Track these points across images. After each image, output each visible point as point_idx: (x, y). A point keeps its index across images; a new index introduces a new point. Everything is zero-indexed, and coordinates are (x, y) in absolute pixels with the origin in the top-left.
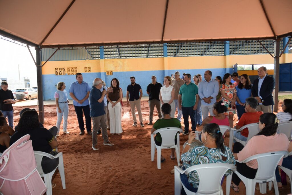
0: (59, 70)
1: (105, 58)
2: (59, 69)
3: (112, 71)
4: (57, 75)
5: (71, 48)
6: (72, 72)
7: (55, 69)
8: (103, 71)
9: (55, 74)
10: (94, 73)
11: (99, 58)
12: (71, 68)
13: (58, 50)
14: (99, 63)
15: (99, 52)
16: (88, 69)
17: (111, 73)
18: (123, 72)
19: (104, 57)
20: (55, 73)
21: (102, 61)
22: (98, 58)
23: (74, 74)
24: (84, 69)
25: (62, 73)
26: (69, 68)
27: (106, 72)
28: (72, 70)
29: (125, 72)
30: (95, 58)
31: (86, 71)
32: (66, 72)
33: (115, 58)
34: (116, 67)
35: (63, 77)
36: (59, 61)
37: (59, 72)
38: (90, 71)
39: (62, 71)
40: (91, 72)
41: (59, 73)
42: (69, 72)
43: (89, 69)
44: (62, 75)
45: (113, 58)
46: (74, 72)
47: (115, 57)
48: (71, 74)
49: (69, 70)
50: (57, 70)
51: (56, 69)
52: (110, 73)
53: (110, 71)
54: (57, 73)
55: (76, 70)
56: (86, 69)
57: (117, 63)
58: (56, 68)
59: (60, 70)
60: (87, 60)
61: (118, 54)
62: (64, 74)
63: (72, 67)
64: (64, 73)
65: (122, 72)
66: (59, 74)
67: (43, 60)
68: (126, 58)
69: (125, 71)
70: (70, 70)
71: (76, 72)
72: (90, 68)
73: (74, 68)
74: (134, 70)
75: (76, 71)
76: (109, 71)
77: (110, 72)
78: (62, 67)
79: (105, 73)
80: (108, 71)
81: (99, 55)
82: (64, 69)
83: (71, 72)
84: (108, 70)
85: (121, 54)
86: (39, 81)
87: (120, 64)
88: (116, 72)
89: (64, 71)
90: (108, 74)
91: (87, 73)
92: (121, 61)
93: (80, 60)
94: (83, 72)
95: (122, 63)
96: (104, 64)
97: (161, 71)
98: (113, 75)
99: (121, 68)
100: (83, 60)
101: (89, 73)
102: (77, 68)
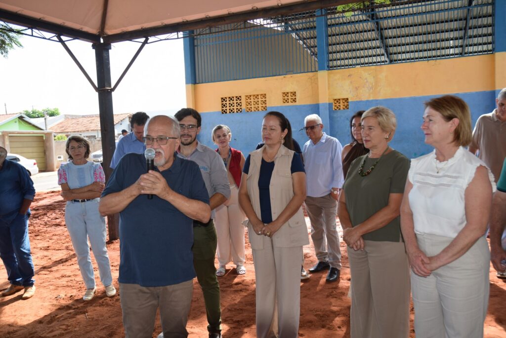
0: (228, 102)
2: (228, 99)
3: (348, 99)
4: (224, 112)
6: (256, 106)
7: (220, 100)
8: (324, 100)
9: (221, 110)
10: (304, 106)
12: (254, 95)
13: (146, 45)
14: (315, 83)
16: (290, 97)
17: (346, 104)
18: (377, 100)
19: (328, 66)
20: (220, 109)
21: (323, 75)
23: (260, 109)
24: (281, 97)
25: (235, 108)
26: (249, 97)
27: (332, 101)
28: (256, 100)
29: (380, 100)
31: (287, 101)
32: (244, 107)
34: (357, 89)
35: (237, 117)
37: (228, 105)
38: (294, 100)
39: (235, 105)
40: (297, 103)
41: (228, 108)
42: (249, 106)
43: (294, 97)
44: (235, 112)
46: (260, 105)
48: (253, 109)
49: (249, 101)
50: (224, 103)
51: (223, 99)
52: (342, 104)
53: (344, 99)
54: (224, 108)
55: (264, 99)
56: (286, 98)
57: (360, 77)
58: (224, 97)
59: (231, 102)
60: (288, 76)
63: (256, 93)
64: (239, 107)
65: (372, 100)
66: (228, 111)
67: (197, 82)
68: (385, 64)
69: (380, 98)
70: (252, 100)
71: (264, 105)
72: (294, 94)
73: (259, 97)
74: (406, 96)
75: (265, 102)
76: (339, 100)
77: (341, 103)
79: (330, 105)
80: (338, 101)
82: (238, 98)
83: (253, 106)
84: (337, 97)
86: (106, 131)
87: (367, 82)
88: (357, 101)
89: (239, 104)
90: (338, 108)
91: (288, 106)
92: (369, 73)
93: (273, 76)
94: (279, 105)
95: (374, 77)
96: (329, 84)
97: (484, 93)
98: (349, 110)
99: (371, 90)
100: (280, 75)
101: (293, 106)
102: (267, 96)
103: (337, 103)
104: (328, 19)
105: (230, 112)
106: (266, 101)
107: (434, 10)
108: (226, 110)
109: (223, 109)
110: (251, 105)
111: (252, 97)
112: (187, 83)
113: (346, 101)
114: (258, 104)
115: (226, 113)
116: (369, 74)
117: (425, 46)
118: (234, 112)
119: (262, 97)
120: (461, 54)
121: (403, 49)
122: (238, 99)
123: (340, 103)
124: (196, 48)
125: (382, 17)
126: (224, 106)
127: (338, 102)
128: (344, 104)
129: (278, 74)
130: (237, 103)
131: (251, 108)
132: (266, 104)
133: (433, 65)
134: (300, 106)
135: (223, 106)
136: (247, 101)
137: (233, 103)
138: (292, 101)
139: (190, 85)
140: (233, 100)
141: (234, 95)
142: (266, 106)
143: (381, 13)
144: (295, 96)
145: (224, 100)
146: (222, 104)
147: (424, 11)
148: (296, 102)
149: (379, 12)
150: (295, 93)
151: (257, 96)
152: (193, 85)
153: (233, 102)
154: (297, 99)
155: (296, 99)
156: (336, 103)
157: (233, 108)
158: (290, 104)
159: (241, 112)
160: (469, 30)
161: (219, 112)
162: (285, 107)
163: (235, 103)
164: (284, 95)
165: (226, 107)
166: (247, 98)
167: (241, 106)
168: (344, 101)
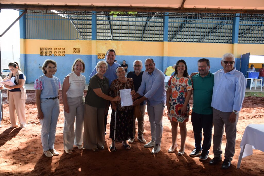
0: (44, 50)
2: (44, 49)
4: (42, 55)
5: (44, 11)
6: (60, 53)
7: (40, 49)
8: (94, 53)
9: (40, 54)
10: (84, 55)
14: (90, 45)
15: (91, 32)
16: (77, 51)
17: (103, 56)
20: (40, 53)
21: (93, 42)
23: (62, 55)
24: (72, 50)
25: (48, 53)
26: (56, 49)
27: (97, 54)
28: (60, 50)
29: (118, 56)
31: (75, 52)
32: (53, 53)
36: (45, 39)
37: (44, 52)
38: (79, 52)
39: (48, 52)
40: (80, 54)
41: (44, 53)
42: (56, 53)
43: (79, 51)
44: (48, 55)
46: (62, 53)
48: (58, 55)
49: (56, 50)
50: (42, 50)
51: (41, 48)
52: (102, 56)
53: (103, 54)
54: (42, 53)
55: (64, 50)
56: (75, 51)
57: (111, 45)
59: (46, 50)
62: (50, 55)
63: (60, 47)
64: (50, 53)
67: (27, 38)
70: (57, 50)
71: (64, 53)
72: (79, 49)
73: (61, 49)
75: (64, 52)
76: (101, 54)
78: (48, 46)
79: (96, 56)
80: (100, 54)
81: (91, 36)
82: (50, 49)
83: (58, 53)
84: (100, 53)
87: (113, 47)
89: (50, 52)
90: (100, 58)
93: (69, 40)
94: (71, 54)
95: (117, 46)
96: (96, 46)
97: (160, 57)
100: (72, 40)
101: (79, 55)
102: (65, 49)
104: (97, 17)
105: (45, 55)
106: (65, 51)
107: (133, 20)
108: (43, 54)
111: (57, 49)
112: (21, 38)
114: (61, 53)
115: (43, 55)
116: (115, 44)
117: (128, 35)
118: (47, 56)
120: (141, 40)
121: (119, 35)
123: (101, 56)
124: (26, 20)
125: (112, 20)
126: (42, 52)
129: (71, 39)
130: (49, 51)
132: (65, 53)
133: (141, 43)
134: (82, 55)
135: (41, 52)
136: (55, 50)
137: (47, 51)
138: (78, 52)
139: (23, 39)
140: (47, 50)
141: (48, 47)
142: (65, 54)
143: (112, 18)
145: (42, 49)
146: (41, 51)
147: (129, 20)
149: (111, 17)
152: (24, 39)
154: (81, 52)
156: (99, 56)
158: (77, 54)
160: (146, 31)
162: (75, 55)
163: (48, 51)
164: (74, 50)
165: (43, 52)
166: (55, 49)
167: (51, 53)
168: (103, 55)
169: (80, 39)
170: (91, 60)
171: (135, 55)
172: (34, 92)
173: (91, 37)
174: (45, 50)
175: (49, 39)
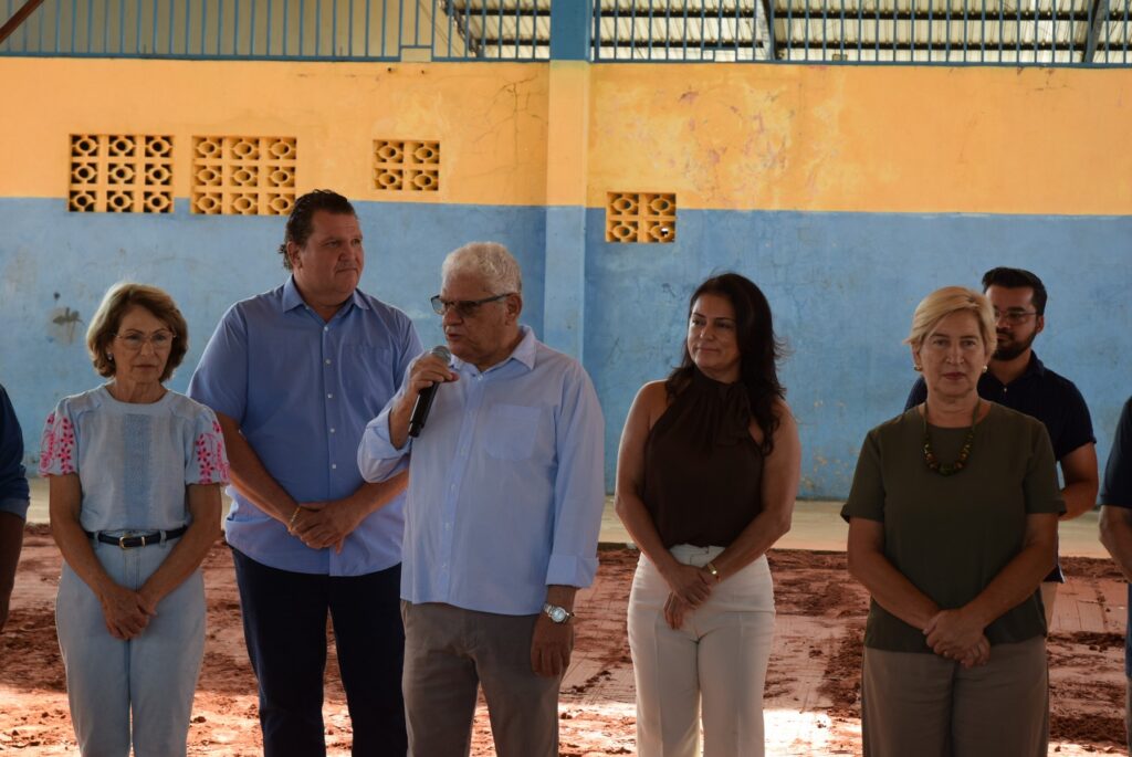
0: (103, 160)
1: (606, 53)
2: (104, 146)
3: (672, 198)
6: (246, 190)
7: (66, 146)
9: (66, 195)
10: (474, 210)
11: (543, 52)
12: (237, 140)
14: (534, 108)
16: (408, 166)
17: (662, 218)
18: (799, 215)
19: (593, 43)
20: (61, 189)
21: (569, 77)
22: (525, 52)
23: (263, 204)
24: (366, 161)
25: (139, 188)
26: (212, 145)
27: (601, 202)
28: (246, 162)
29: (811, 217)
30: (492, 42)
31: (393, 181)
32: (182, 187)
33: (708, 55)
34: (716, 156)
35: (143, 232)
36: (112, 56)
37: (103, 173)
38: (431, 182)
39: (141, 174)
40: (442, 196)
41: (102, 187)
42: (210, 189)
43: (427, 167)
44: (138, 208)
45: (693, 54)
46: (264, 190)
47: (711, 45)
48: (226, 205)
49: (210, 161)
50: (85, 160)
51: (79, 143)
52: (644, 219)
53: (654, 196)
54: (84, 187)
55: (283, 163)
56: (391, 166)
57: (734, 109)
58: (84, 131)
59: (121, 160)
61: (750, 14)
62: (154, 204)
63: (248, 131)
64: (157, 188)
65: (779, 212)
66: (101, 203)
68: (842, 62)
69: (814, 206)
70: (227, 162)
71: (283, 190)
72: (432, 151)
73: (263, 149)
74: (926, 208)
75: (287, 176)
76: (635, 197)
77: (643, 211)
78: (142, 124)
79: (593, 215)
80: (628, 201)
81: (544, 13)
82: (156, 145)
83: (227, 189)
84: (626, 186)
85: (782, 14)
87: (762, 130)
88: (712, 212)
89: (158, 175)
90: (626, 232)
91: (400, 206)
92: (775, 93)
95: (792, 113)
96: (593, 123)
98: (676, 247)
99: (778, 171)
100: (367, 59)
101: (424, 206)
102: (300, 149)
103: (624, 212)
105: (110, 209)
106: (293, 170)
108: (92, 194)
109: (76, 187)
110: (220, 184)
111: (226, 148)
113: (664, 206)
114: (255, 184)
115: (90, 208)
116: (773, 100)
118: (128, 210)
119: (275, 150)
122: (158, 147)
123: (635, 212)
126: (84, 173)
127: (627, 205)
128: (653, 218)
129: (359, 51)
130: (148, 167)
131: (220, 196)
132: (292, 184)
133: (1041, 89)
134: (455, 208)
135: (79, 173)
136: (201, 162)
137: (131, 166)
138: (418, 182)
140: (130, 154)
141: (140, 131)
144: (437, 162)
145: (85, 146)
146: (75, 166)
148: (436, 188)
150: (437, 146)
151: (250, 146)
153: (130, 160)
154: (443, 179)
155: (436, 173)
156: (619, 213)
157: (129, 188)
158: (408, 195)
159: (165, 211)
161: (56, 200)
162: (389, 206)
163: (140, 169)
164: (382, 153)
165: (93, 181)
166: (202, 150)
167: (166, 183)
168: (654, 205)
169: (441, 52)
170: (543, 257)
171: (982, 211)
172: (41, 540)
173: (547, 19)
174: (113, 160)
175: (149, 51)
